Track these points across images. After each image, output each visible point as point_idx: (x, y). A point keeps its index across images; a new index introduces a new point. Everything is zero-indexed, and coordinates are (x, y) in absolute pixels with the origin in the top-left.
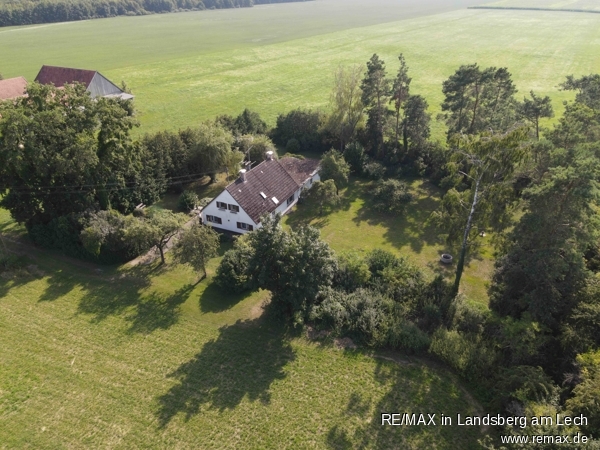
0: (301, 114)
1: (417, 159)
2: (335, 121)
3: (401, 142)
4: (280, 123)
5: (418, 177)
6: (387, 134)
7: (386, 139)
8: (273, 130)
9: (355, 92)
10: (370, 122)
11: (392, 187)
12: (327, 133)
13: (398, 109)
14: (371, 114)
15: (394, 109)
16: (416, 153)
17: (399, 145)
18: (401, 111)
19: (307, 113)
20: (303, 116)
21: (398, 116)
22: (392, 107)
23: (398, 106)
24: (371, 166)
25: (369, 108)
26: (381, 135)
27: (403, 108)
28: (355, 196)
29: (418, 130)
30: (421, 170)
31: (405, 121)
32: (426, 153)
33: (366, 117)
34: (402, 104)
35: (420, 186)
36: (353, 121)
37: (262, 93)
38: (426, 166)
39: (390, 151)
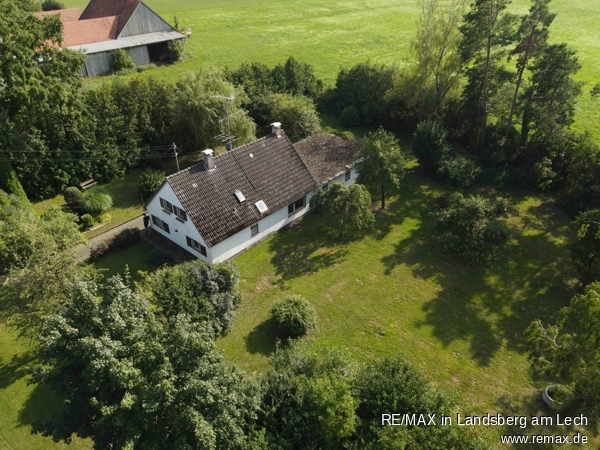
0: (368, 69)
1: (540, 161)
2: (413, 84)
3: (518, 127)
4: (339, 83)
5: (535, 192)
6: (496, 112)
7: (493, 120)
8: (329, 91)
9: (449, 38)
10: (468, 89)
11: (473, 212)
12: (400, 103)
13: (521, 71)
14: (474, 75)
15: (515, 70)
16: (540, 150)
17: (511, 133)
18: (527, 75)
19: (378, 69)
20: (370, 74)
21: (518, 83)
22: (512, 67)
23: (522, 63)
24: (456, 164)
25: (471, 66)
26: (484, 115)
27: (530, 69)
28: (407, 213)
29: (551, 110)
30: (544, 180)
31: (529, 92)
32: (560, 151)
33: (464, 81)
34: (531, 62)
35: (531, 210)
36: (443, 86)
37: (348, 45)
38: (554, 174)
39: (495, 140)
